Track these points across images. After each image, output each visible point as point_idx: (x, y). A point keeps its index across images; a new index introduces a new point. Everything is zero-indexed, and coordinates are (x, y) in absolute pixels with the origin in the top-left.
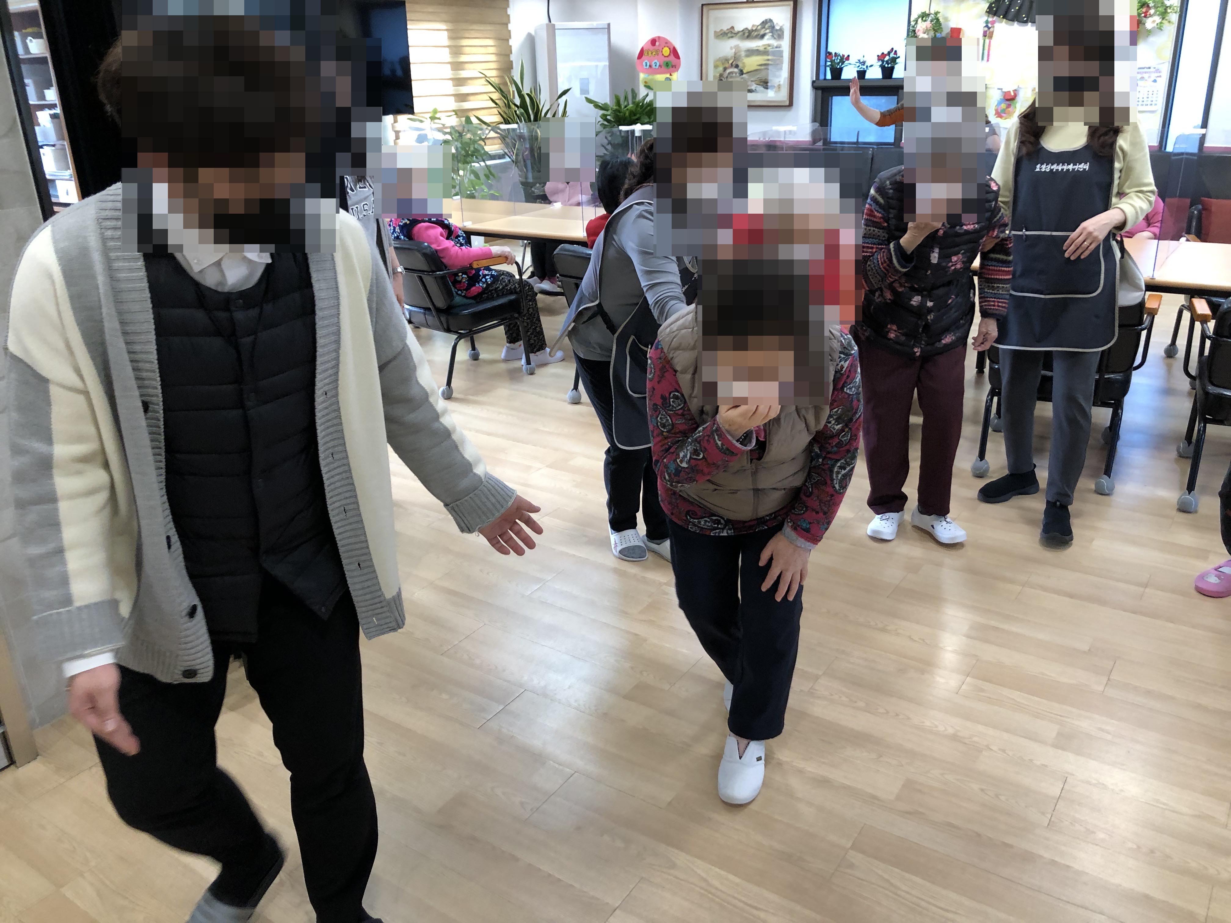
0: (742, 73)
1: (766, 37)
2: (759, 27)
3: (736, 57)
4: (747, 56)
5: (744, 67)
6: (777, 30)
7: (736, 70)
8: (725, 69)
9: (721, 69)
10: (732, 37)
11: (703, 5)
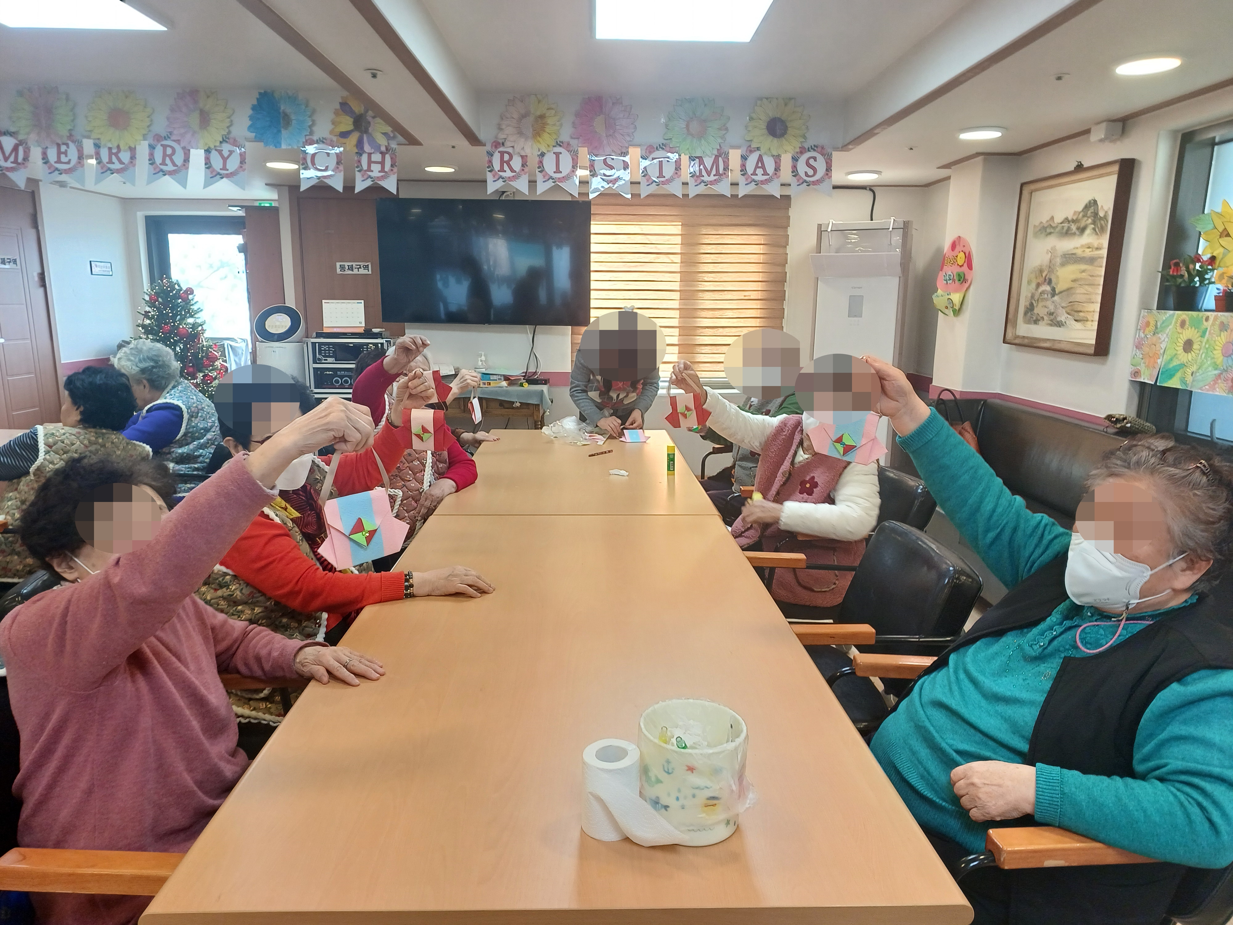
0: (1053, 293)
1: (1088, 231)
2: (1081, 215)
3: (1051, 268)
4: (1063, 265)
5: (1057, 284)
6: (1101, 218)
7: (1048, 288)
8: (1038, 285)
9: (1034, 285)
10: (1050, 233)
11: (1022, 185)
